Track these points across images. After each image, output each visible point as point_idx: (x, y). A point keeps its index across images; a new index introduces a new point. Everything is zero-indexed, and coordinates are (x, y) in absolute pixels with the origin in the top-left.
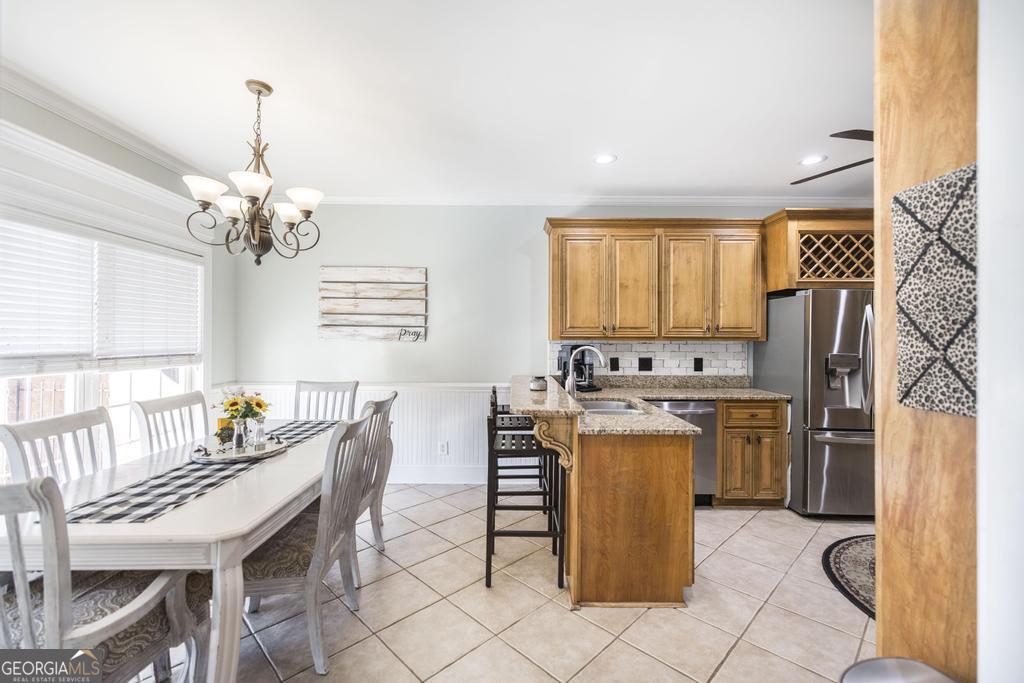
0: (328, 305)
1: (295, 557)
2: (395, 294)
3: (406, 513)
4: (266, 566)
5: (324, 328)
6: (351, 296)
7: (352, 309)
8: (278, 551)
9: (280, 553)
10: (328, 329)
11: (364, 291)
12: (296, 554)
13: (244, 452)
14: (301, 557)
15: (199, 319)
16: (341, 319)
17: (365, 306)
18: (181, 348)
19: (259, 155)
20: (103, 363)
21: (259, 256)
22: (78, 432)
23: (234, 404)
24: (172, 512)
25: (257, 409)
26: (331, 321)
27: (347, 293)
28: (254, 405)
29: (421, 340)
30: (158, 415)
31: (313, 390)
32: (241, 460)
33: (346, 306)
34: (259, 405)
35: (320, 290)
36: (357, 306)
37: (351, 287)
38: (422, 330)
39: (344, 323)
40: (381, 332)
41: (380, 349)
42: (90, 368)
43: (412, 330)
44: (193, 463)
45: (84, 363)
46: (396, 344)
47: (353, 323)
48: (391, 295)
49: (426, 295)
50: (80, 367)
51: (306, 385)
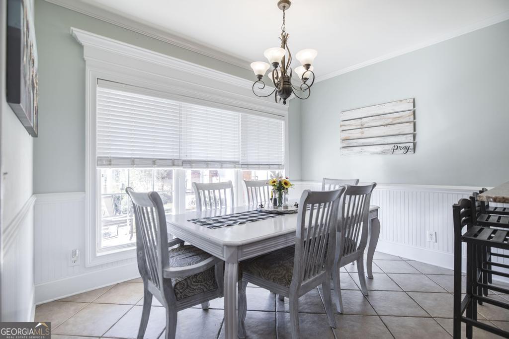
0: (346, 135)
1: (284, 274)
2: (389, 121)
3: (393, 276)
4: (270, 273)
5: (343, 149)
6: (358, 127)
7: (360, 135)
8: (277, 267)
9: (277, 268)
10: (346, 150)
11: (367, 123)
12: (285, 272)
13: (277, 208)
14: (287, 275)
15: (283, 148)
16: (354, 142)
17: (368, 132)
18: (276, 161)
19: (284, 42)
20: (243, 166)
21: (285, 99)
22: (221, 190)
23: (274, 182)
24: (225, 228)
25: (285, 186)
26: (348, 144)
27: (356, 126)
28: (283, 184)
29: (410, 152)
30: (253, 188)
31: (332, 184)
32: (274, 212)
33: (356, 134)
34: (286, 184)
35: (341, 126)
36: (363, 133)
37: (359, 121)
38: (411, 145)
39: (355, 144)
40: (379, 149)
41: (379, 160)
42: (239, 167)
43: (401, 145)
44: (257, 211)
45: (236, 166)
46: (390, 157)
47: (362, 144)
48: (386, 123)
49: (414, 119)
50: (235, 167)
51: (329, 181)
